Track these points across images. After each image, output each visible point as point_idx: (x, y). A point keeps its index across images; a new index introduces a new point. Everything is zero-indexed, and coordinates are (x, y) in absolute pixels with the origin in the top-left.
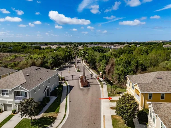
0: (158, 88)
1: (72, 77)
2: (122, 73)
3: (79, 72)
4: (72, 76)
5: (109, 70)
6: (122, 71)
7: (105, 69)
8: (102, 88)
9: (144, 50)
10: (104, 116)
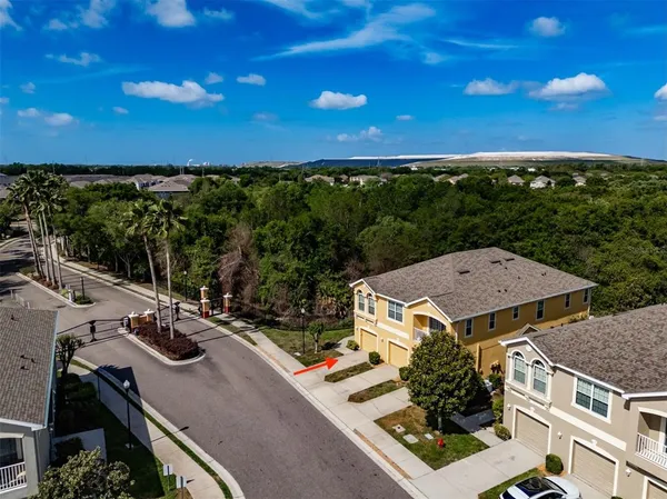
0: (478, 298)
1: (93, 330)
2: (301, 276)
3: (90, 302)
4: (92, 322)
5: (237, 273)
6: (297, 270)
7: (215, 275)
8: (254, 344)
9: (292, 195)
10: (356, 432)
